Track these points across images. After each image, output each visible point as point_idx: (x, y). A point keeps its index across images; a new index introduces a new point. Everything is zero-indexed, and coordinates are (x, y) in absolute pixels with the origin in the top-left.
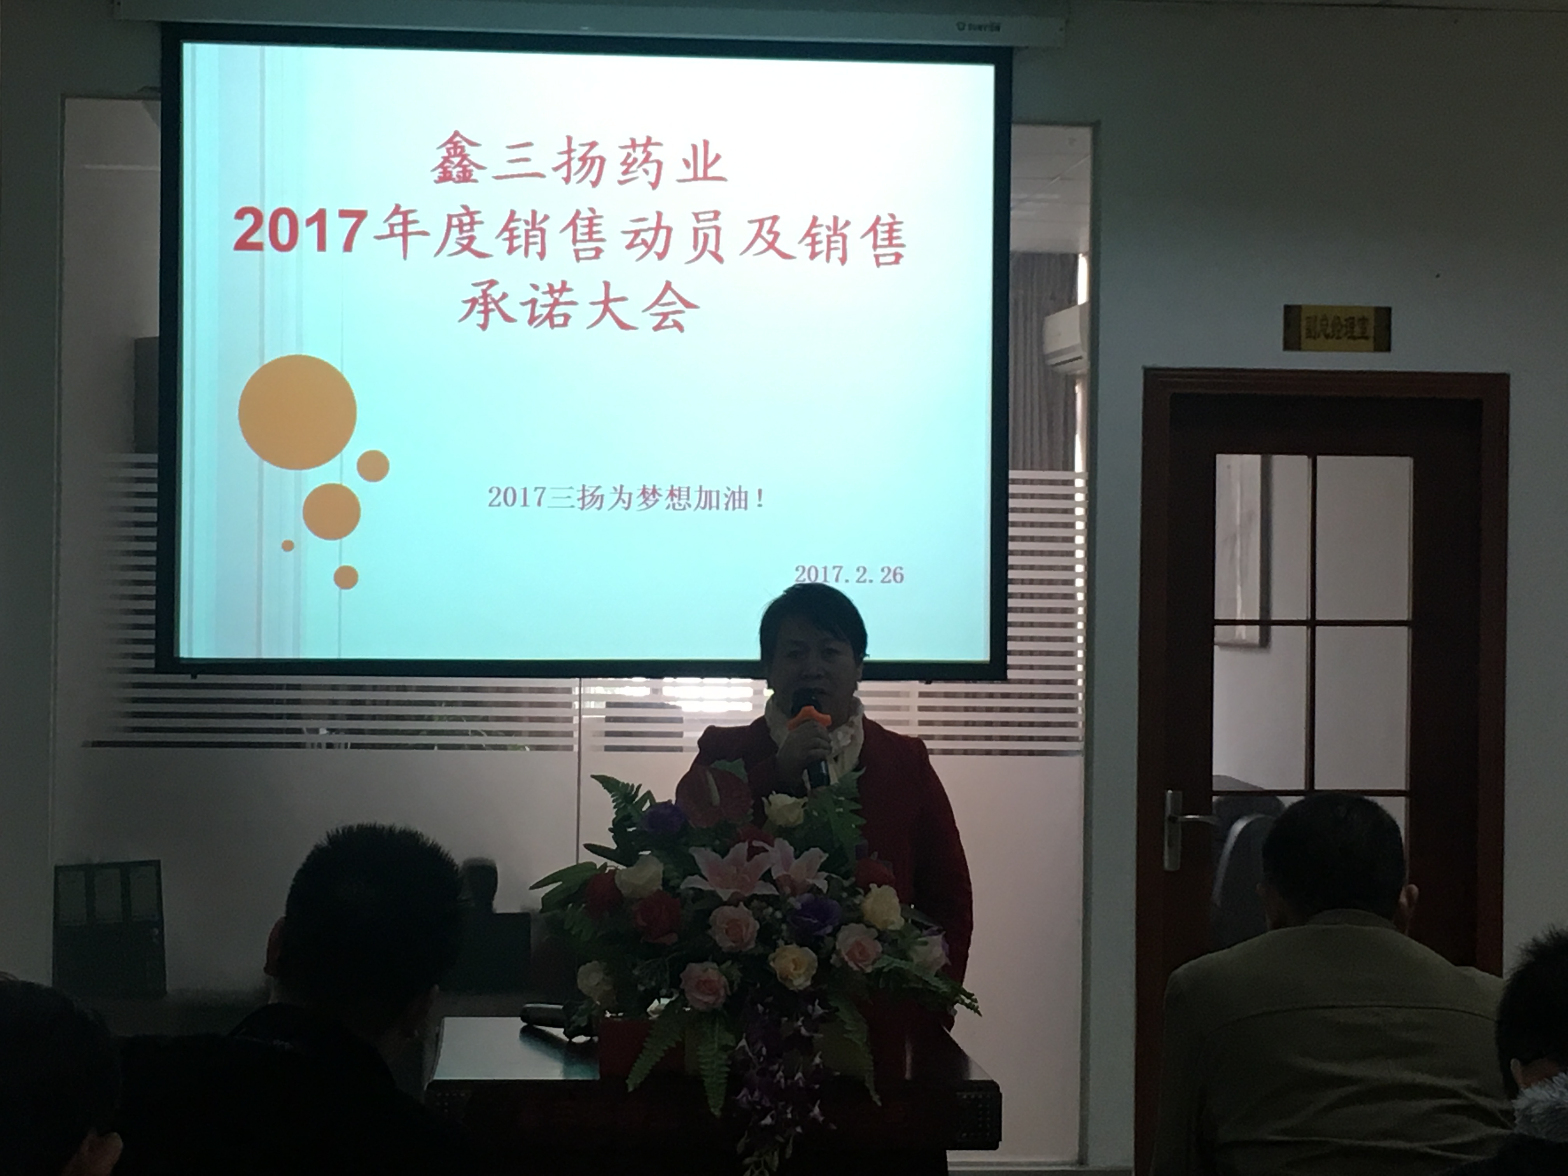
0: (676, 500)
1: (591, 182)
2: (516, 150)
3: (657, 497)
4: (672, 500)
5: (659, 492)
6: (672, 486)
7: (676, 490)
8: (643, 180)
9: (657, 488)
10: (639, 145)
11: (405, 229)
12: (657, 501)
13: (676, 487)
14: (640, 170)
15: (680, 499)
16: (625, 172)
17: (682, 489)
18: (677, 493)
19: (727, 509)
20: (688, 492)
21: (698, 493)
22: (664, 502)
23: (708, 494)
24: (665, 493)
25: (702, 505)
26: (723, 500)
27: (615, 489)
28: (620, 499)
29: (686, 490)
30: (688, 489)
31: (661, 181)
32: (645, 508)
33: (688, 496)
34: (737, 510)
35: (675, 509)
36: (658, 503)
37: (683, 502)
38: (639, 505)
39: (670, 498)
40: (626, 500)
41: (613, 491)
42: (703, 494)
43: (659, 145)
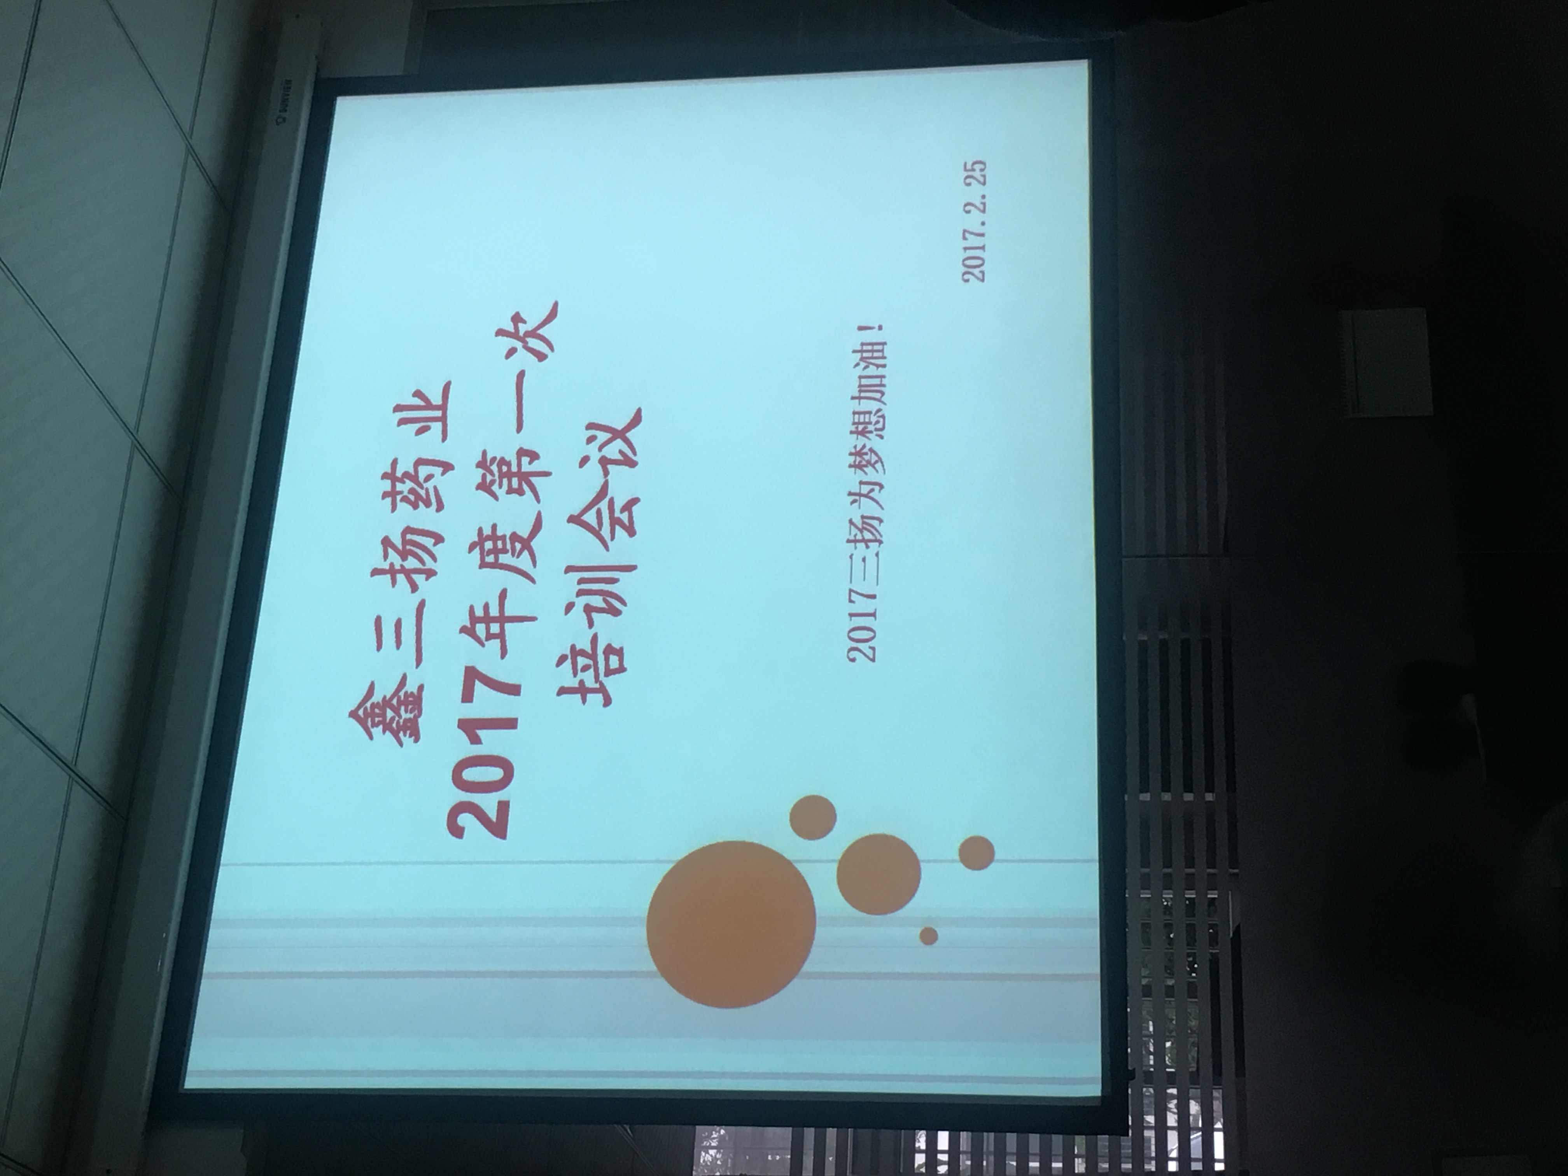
0: (871, 428)
2: (384, 638)
3: (865, 450)
4: (871, 432)
5: (858, 449)
6: (852, 432)
7: (857, 428)
8: (440, 481)
9: (853, 451)
10: (394, 486)
12: (871, 450)
13: (853, 428)
14: (425, 485)
15: (870, 423)
16: (427, 503)
17: (856, 420)
18: (861, 427)
19: (884, 366)
20: (859, 413)
21: (862, 401)
22: (873, 442)
23: (863, 389)
24: (862, 440)
25: (878, 395)
26: (872, 371)
27: (854, 501)
28: (866, 496)
29: (857, 416)
30: (854, 413)
31: (442, 459)
32: (883, 466)
33: (864, 413)
34: (885, 355)
35: (883, 429)
36: (875, 449)
37: (874, 419)
38: (877, 471)
39: (868, 435)
40: (870, 487)
41: (856, 504)
42: (863, 394)
43: (394, 465)
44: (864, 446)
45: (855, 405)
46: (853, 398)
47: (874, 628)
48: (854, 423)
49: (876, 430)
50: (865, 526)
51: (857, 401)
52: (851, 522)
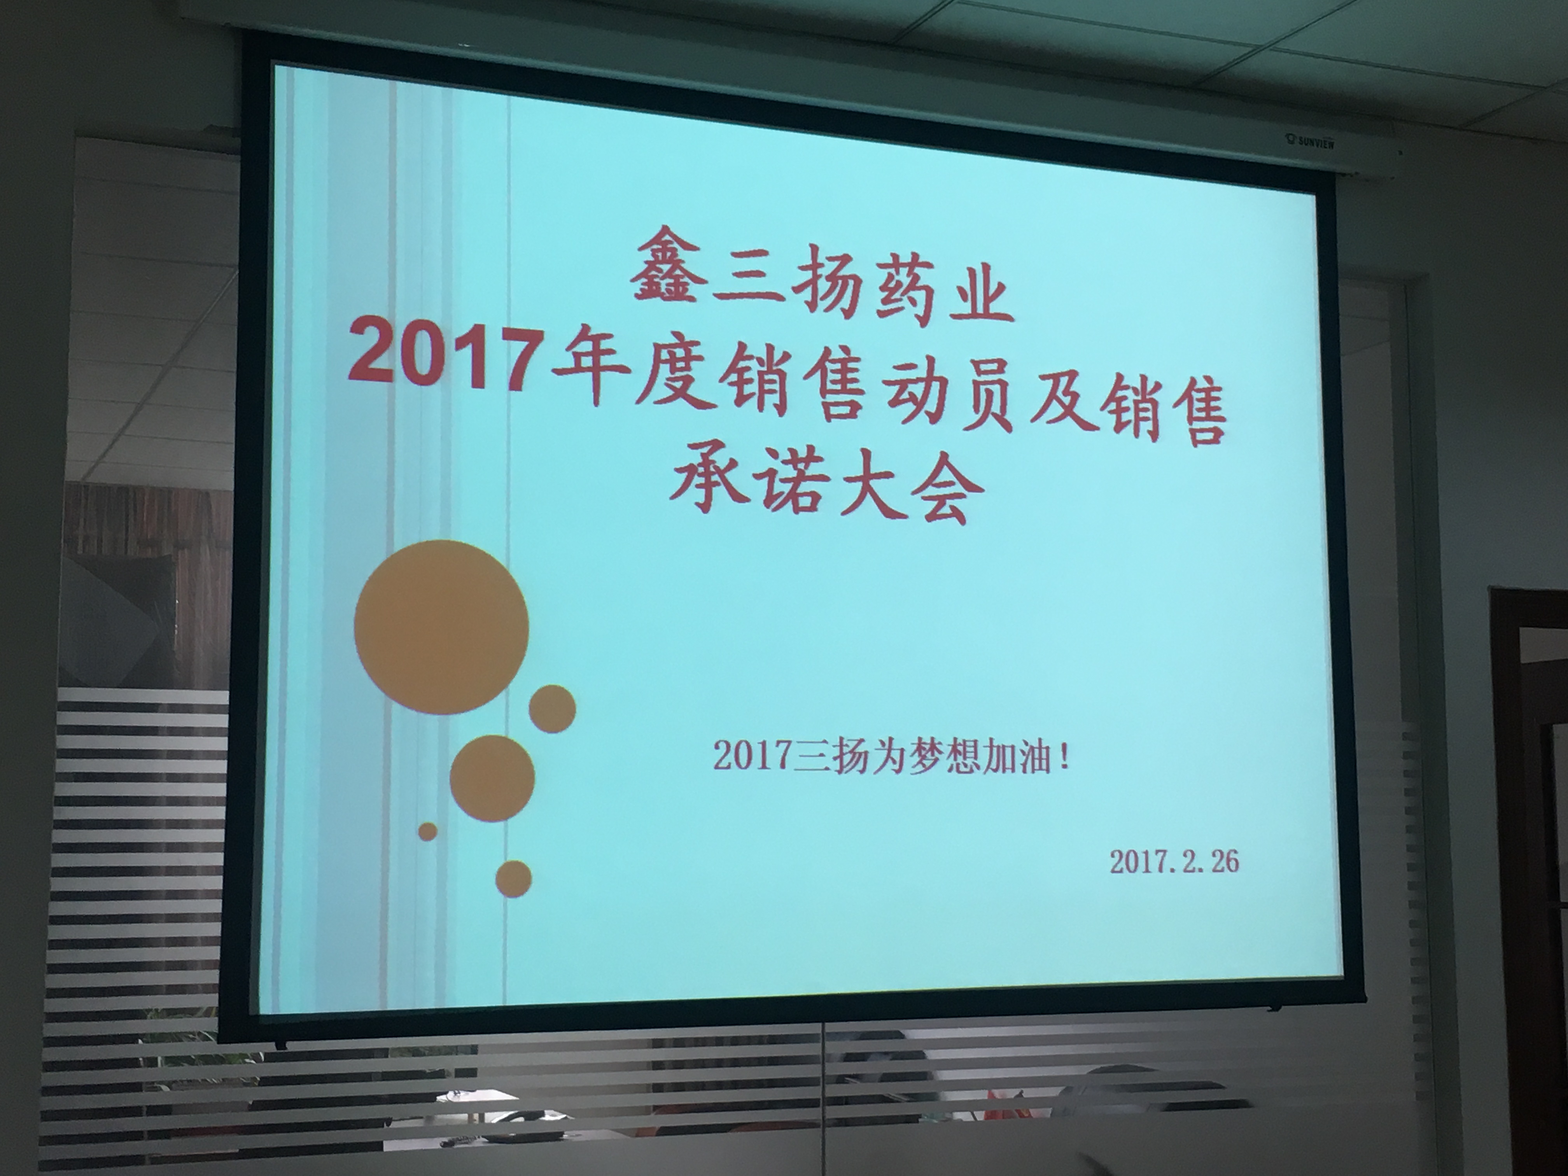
0: (960, 759)
1: (843, 310)
2: (745, 259)
3: (936, 753)
4: (955, 759)
5: (938, 746)
6: (955, 739)
7: (960, 745)
8: (909, 314)
9: (936, 741)
10: (904, 265)
11: (596, 362)
12: (936, 760)
13: (960, 741)
14: (905, 298)
15: (965, 758)
16: (885, 301)
17: (968, 744)
18: (960, 748)
19: (1024, 771)
20: (975, 747)
21: (988, 749)
22: (945, 762)
23: (1001, 750)
24: (946, 749)
25: (994, 766)
26: (1020, 759)
27: (883, 743)
28: (889, 756)
29: (972, 744)
30: (975, 742)
31: (932, 315)
32: (920, 772)
33: (976, 752)
34: (1036, 772)
35: (958, 771)
36: (938, 763)
37: (969, 762)
38: (914, 767)
39: (952, 756)
40: (898, 759)
41: (880, 746)
42: (995, 750)
43: (929, 265)
44: (940, 752)
45: (984, 742)
46: (991, 740)
47: (750, 768)
48: (965, 741)
49: (958, 765)
50: (857, 755)
51: (988, 744)
52: (861, 741)
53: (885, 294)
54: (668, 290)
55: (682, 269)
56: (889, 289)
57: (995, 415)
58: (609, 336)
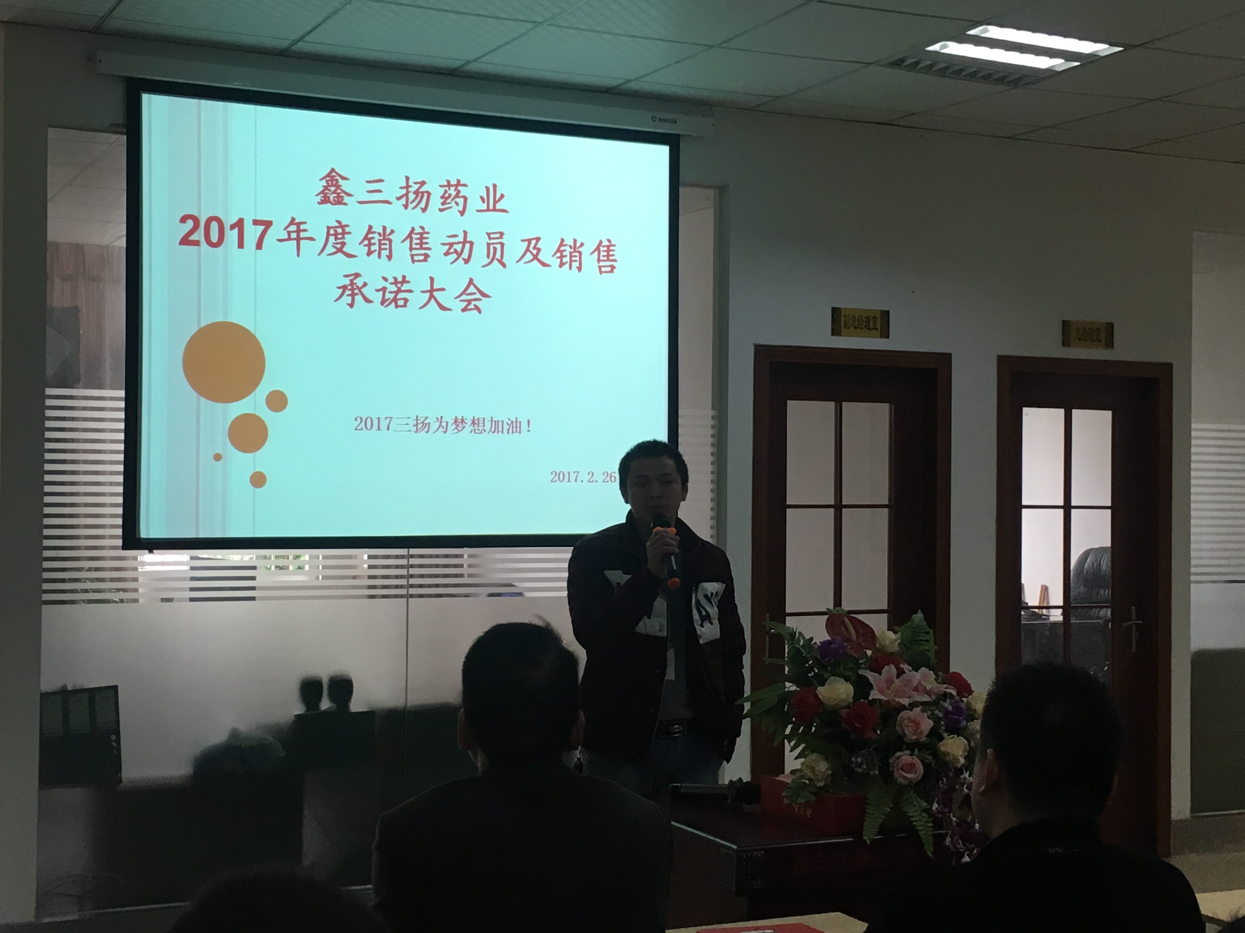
0: (476, 426)
1: (421, 208)
2: (372, 184)
3: (464, 424)
4: (474, 426)
5: (465, 421)
6: (474, 417)
7: (476, 420)
8: (455, 210)
9: (464, 418)
10: (453, 186)
11: (298, 235)
12: (464, 427)
13: (476, 418)
14: (453, 202)
15: (478, 426)
16: (443, 204)
17: (480, 420)
18: (476, 422)
19: (508, 433)
20: (484, 421)
21: (490, 422)
22: (468, 428)
23: (497, 422)
24: (469, 422)
25: (493, 430)
26: (506, 427)
27: (438, 419)
28: (440, 425)
29: (482, 420)
30: (484, 419)
31: (467, 210)
32: (456, 433)
33: (484, 424)
34: (514, 434)
35: (475, 432)
36: (465, 429)
37: (480, 428)
38: (453, 430)
39: (472, 425)
40: (445, 426)
41: (436, 420)
42: (494, 423)
43: (465, 185)
44: (466, 423)
45: (488, 419)
46: (492, 418)
47: (372, 429)
48: (478, 418)
49: (475, 430)
50: (425, 425)
51: (490, 420)
52: (427, 418)
53: (443, 200)
54: (334, 200)
55: (341, 190)
56: (445, 198)
57: (498, 260)
58: (304, 223)
